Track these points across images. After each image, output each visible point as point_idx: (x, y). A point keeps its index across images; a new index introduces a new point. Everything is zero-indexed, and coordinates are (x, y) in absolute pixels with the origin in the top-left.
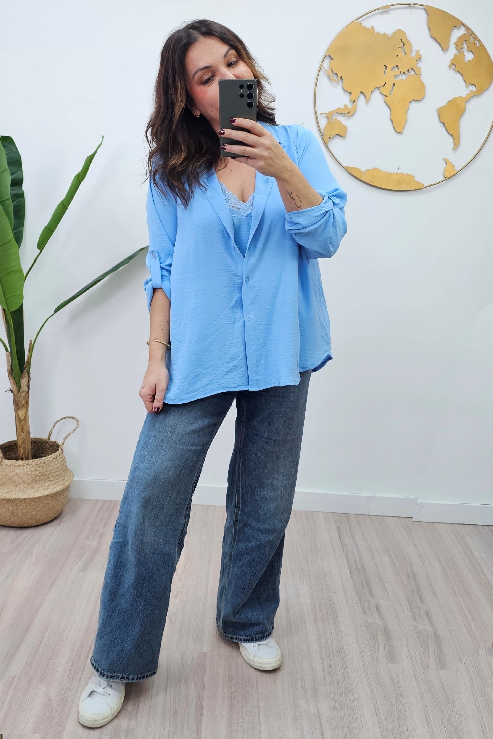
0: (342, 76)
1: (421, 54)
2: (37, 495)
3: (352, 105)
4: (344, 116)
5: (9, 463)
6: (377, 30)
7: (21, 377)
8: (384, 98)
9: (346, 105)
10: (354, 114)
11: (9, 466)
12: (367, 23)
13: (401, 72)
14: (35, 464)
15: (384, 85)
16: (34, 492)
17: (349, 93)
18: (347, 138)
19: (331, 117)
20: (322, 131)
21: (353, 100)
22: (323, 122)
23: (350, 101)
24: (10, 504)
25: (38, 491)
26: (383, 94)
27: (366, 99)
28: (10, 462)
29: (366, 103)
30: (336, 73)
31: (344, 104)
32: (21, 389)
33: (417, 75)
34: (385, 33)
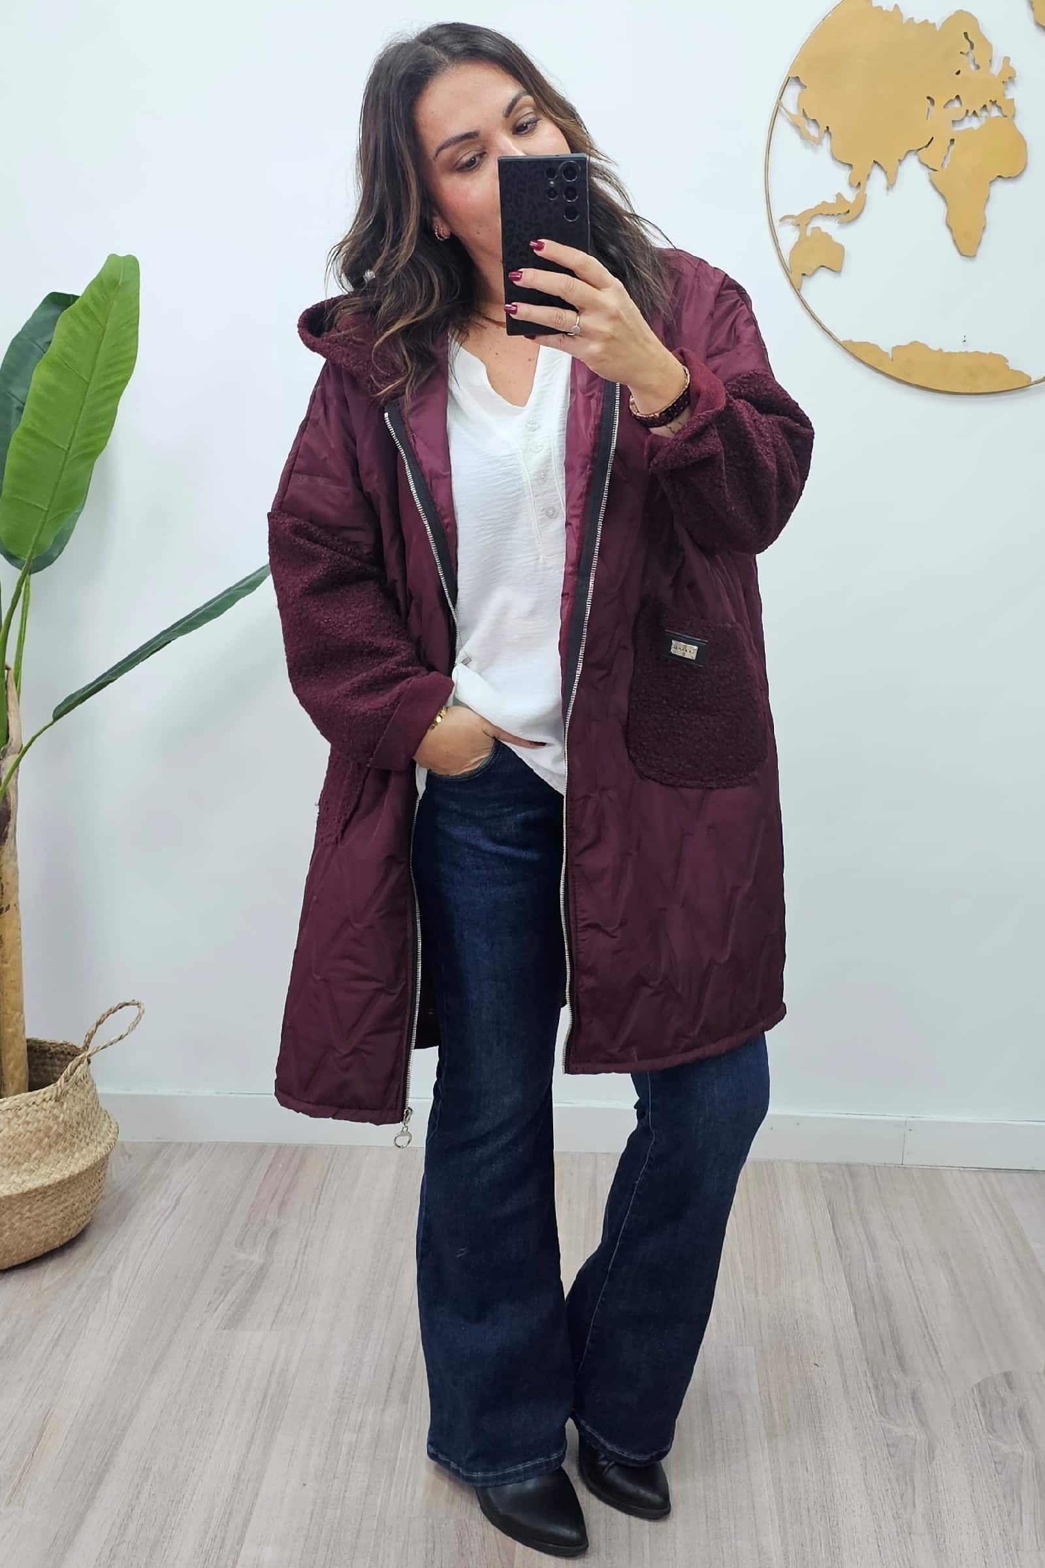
0: (828, 127)
1: (1013, 66)
3: (854, 193)
4: (837, 221)
6: (907, 14)
8: (929, 172)
9: (840, 196)
10: (859, 215)
13: (967, 111)
15: (929, 144)
17: (847, 167)
18: (843, 274)
19: (808, 224)
20: (787, 257)
21: (857, 182)
22: (788, 238)
23: (849, 184)
26: (927, 166)
27: (888, 179)
29: (889, 189)
30: (815, 121)
31: (837, 192)
33: (1006, 116)
34: (926, 21)
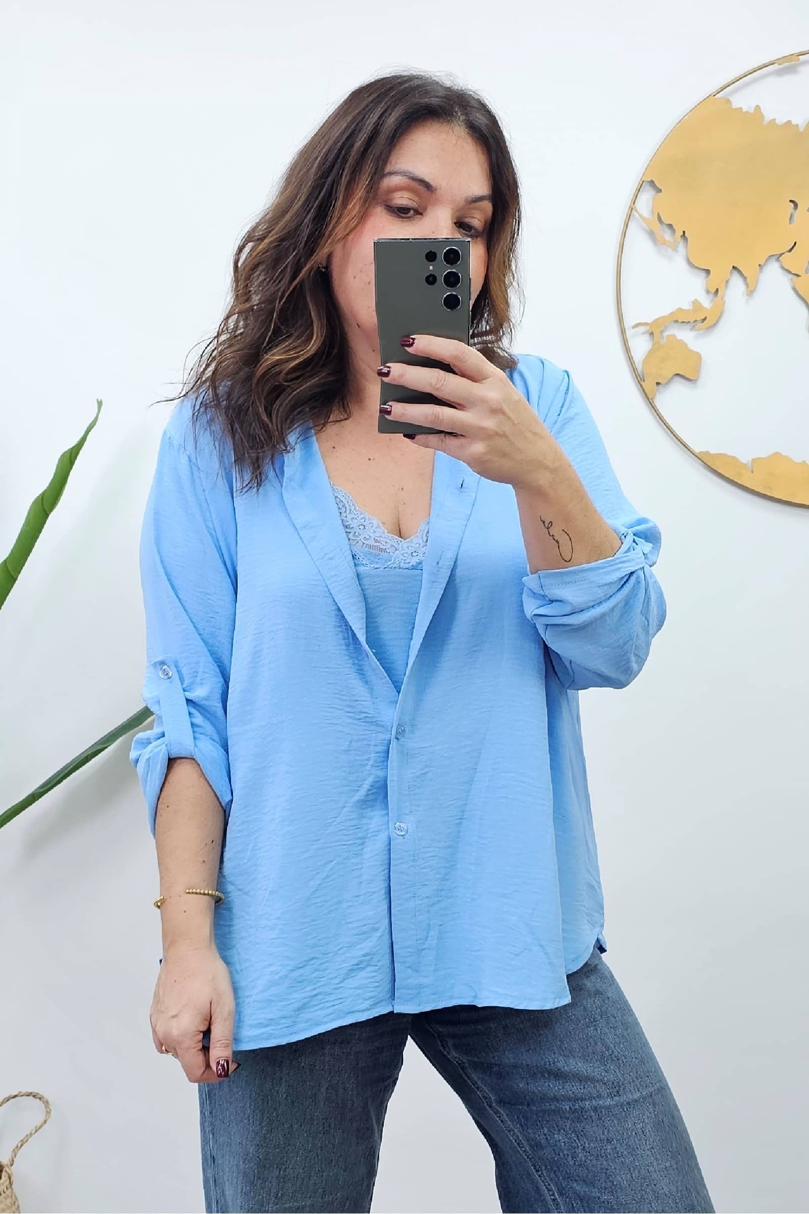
0: (684, 232)
3: (712, 301)
4: (692, 329)
6: (769, 115)
8: (791, 279)
9: (696, 303)
10: (717, 322)
12: (743, 101)
15: (790, 251)
17: (704, 272)
18: (699, 383)
19: (662, 332)
20: (639, 366)
21: (715, 289)
22: (641, 346)
23: (708, 292)
26: (789, 272)
27: (747, 285)
29: (748, 295)
30: (670, 226)
31: (693, 299)
34: (789, 122)
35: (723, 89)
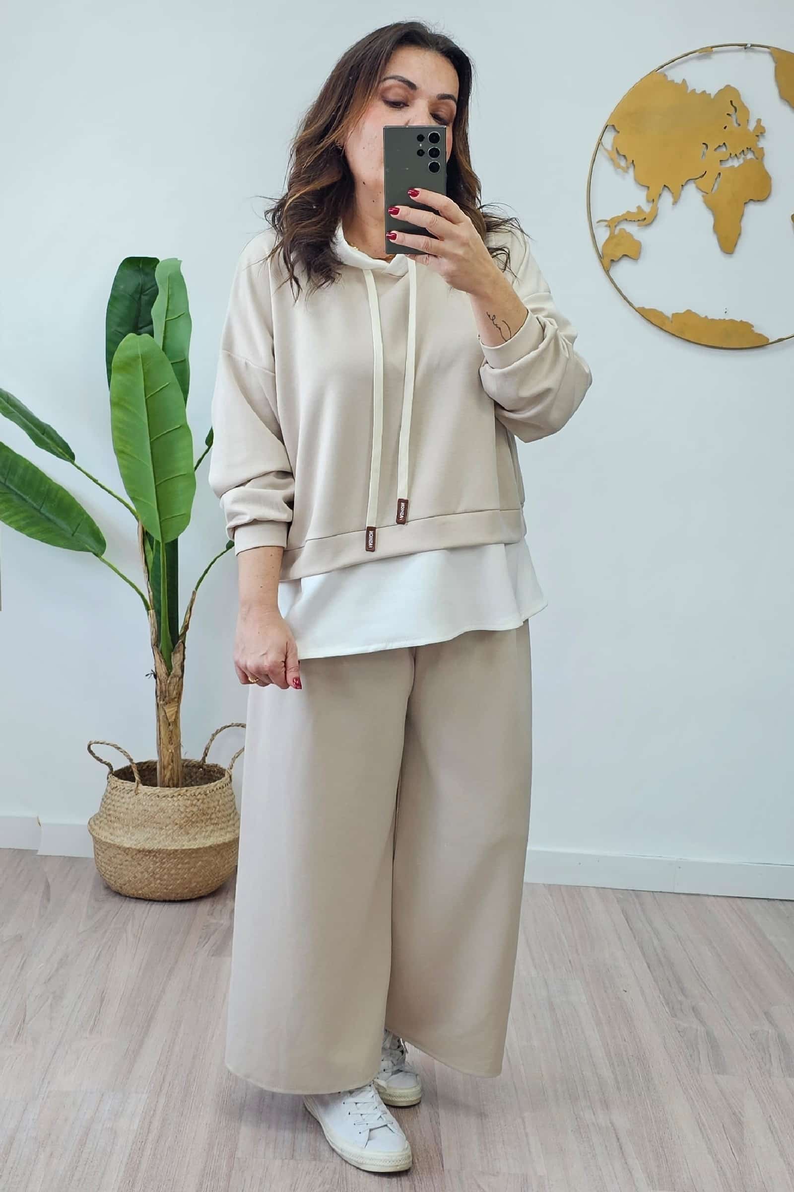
1: (763, 125)
2: (194, 845)
3: (650, 207)
4: (636, 225)
5: (149, 792)
7: (172, 651)
9: (639, 208)
10: (653, 221)
11: (149, 796)
12: (676, 75)
13: (731, 154)
14: (191, 795)
16: (190, 841)
17: (645, 188)
20: (602, 248)
21: (652, 199)
23: (648, 201)
24: (151, 858)
25: (195, 839)
27: (674, 198)
28: (152, 790)
29: (675, 203)
31: (638, 205)
32: (171, 671)
33: (757, 159)
34: (705, 91)
35: (662, 67)
